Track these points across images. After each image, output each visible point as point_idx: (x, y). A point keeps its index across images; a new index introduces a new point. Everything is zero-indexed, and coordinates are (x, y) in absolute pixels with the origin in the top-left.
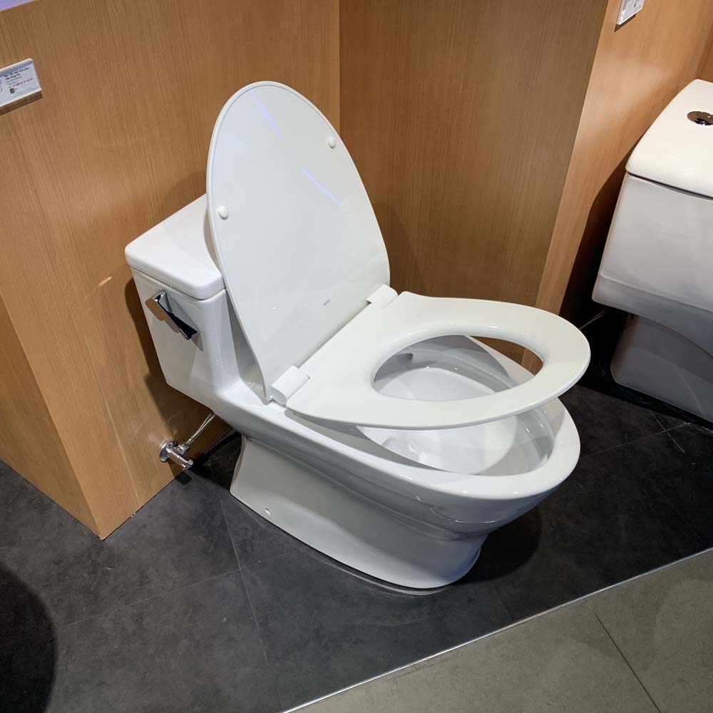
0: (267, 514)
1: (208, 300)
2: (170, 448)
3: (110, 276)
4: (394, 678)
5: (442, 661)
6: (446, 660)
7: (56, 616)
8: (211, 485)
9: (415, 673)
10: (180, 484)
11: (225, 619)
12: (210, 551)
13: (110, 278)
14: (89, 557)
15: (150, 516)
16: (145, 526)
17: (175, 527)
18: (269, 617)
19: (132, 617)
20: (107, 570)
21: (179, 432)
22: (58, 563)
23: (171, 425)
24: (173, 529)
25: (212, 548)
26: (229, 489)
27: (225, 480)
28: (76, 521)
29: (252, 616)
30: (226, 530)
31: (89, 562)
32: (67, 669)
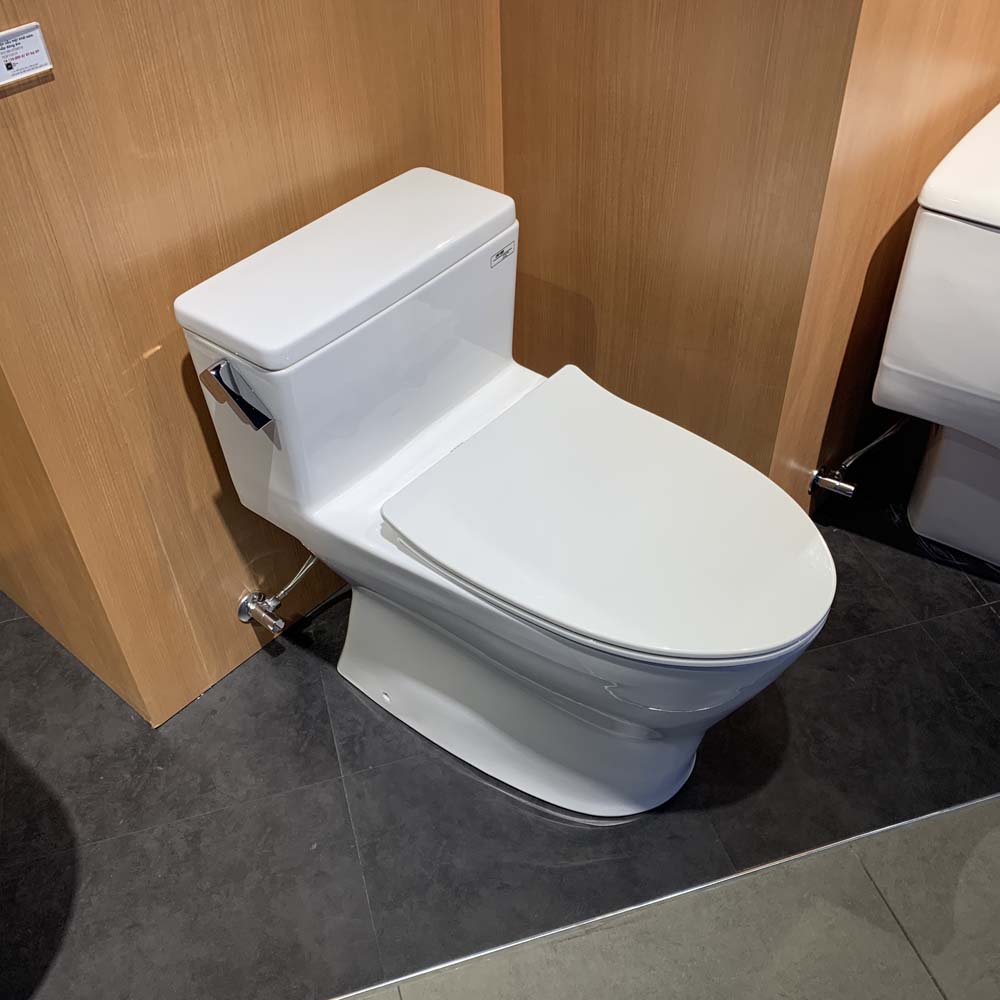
0: (386, 701)
1: (283, 371)
2: (253, 603)
3: (159, 344)
4: (552, 943)
5: (625, 923)
6: (633, 921)
7: (81, 829)
8: (311, 660)
9: (583, 937)
10: (269, 656)
11: (315, 846)
12: (302, 750)
13: (159, 348)
14: (135, 751)
15: (223, 699)
16: (214, 712)
17: (257, 715)
18: (378, 846)
19: (186, 836)
20: (156, 770)
21: (266, 579)
22: (91, 757)
23: (255, 569)
24: (253, 718)
25: (306, 744)
26: (336, 666)
27: (331, 653)
28: (121, 702)
29: (355, 844)
30: (326, 722)
31: (135, 757)
32: (91, 902)
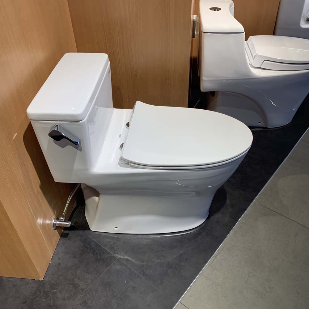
0: (116, 231)
2: (56, 221)
3: (16, 133)
4: (210, 265)
5: (223, 249)
6: (223, 248)
9: (216, 259)
10: (65, 238)
11: (126, 282)
12: (99, 258)
13: (16, 134)
14: (40, 291)
15: (59, 259)
16: (59, 264)
17: (75, 257)
18: (144, 270)
19: (81, 305)
20: (54, 292)
21: (57, 212)
22: (25, 302)
23: (54, 209)
24: (75, 258)
25: (99, 256)
28: (22, 279)
29: (137, 274)
30: (100, 246)
31: (42, 293)
